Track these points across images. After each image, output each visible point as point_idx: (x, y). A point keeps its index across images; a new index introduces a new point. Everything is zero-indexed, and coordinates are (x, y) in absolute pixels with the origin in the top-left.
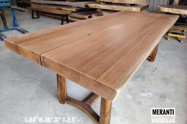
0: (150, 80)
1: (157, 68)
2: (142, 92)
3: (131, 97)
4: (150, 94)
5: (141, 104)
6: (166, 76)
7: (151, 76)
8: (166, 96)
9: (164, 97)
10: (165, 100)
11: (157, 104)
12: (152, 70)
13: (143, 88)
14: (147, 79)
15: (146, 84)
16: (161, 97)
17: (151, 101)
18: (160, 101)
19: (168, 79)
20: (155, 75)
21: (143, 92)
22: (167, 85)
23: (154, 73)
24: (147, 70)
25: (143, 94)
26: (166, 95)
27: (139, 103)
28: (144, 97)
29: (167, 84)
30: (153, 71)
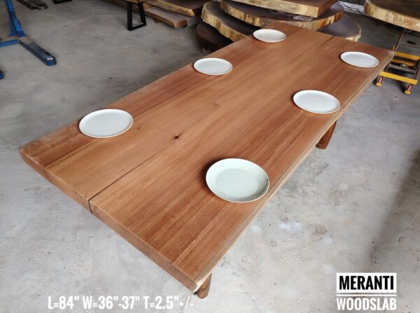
0: (305, 194)
1: (328, 165)
2: (283, 220)
3: (260, 230)
4: (298, 225)
5: (276, 245)
6: (341, 185)
7: (309, 186)
8: (326, 231)
9: (322, 233)
10: (322, 238)
11: (304, 247)
12: (316, 171)
13: (286, 212)
14: (301, 191)
15: (296, 203)
16: (317, 232)
17: (294, 239)
18: (313, 241)
19: (344, 193)
20: (318, 183)
21: (286, 220)
22: (336, 207)
23: (317, 179)
24: (307, 169)
25: (283, 226)
26: (327, 229)
27: (271, 242)
28: (284, 231)
29: (336, 205)
30: (318, 174)
